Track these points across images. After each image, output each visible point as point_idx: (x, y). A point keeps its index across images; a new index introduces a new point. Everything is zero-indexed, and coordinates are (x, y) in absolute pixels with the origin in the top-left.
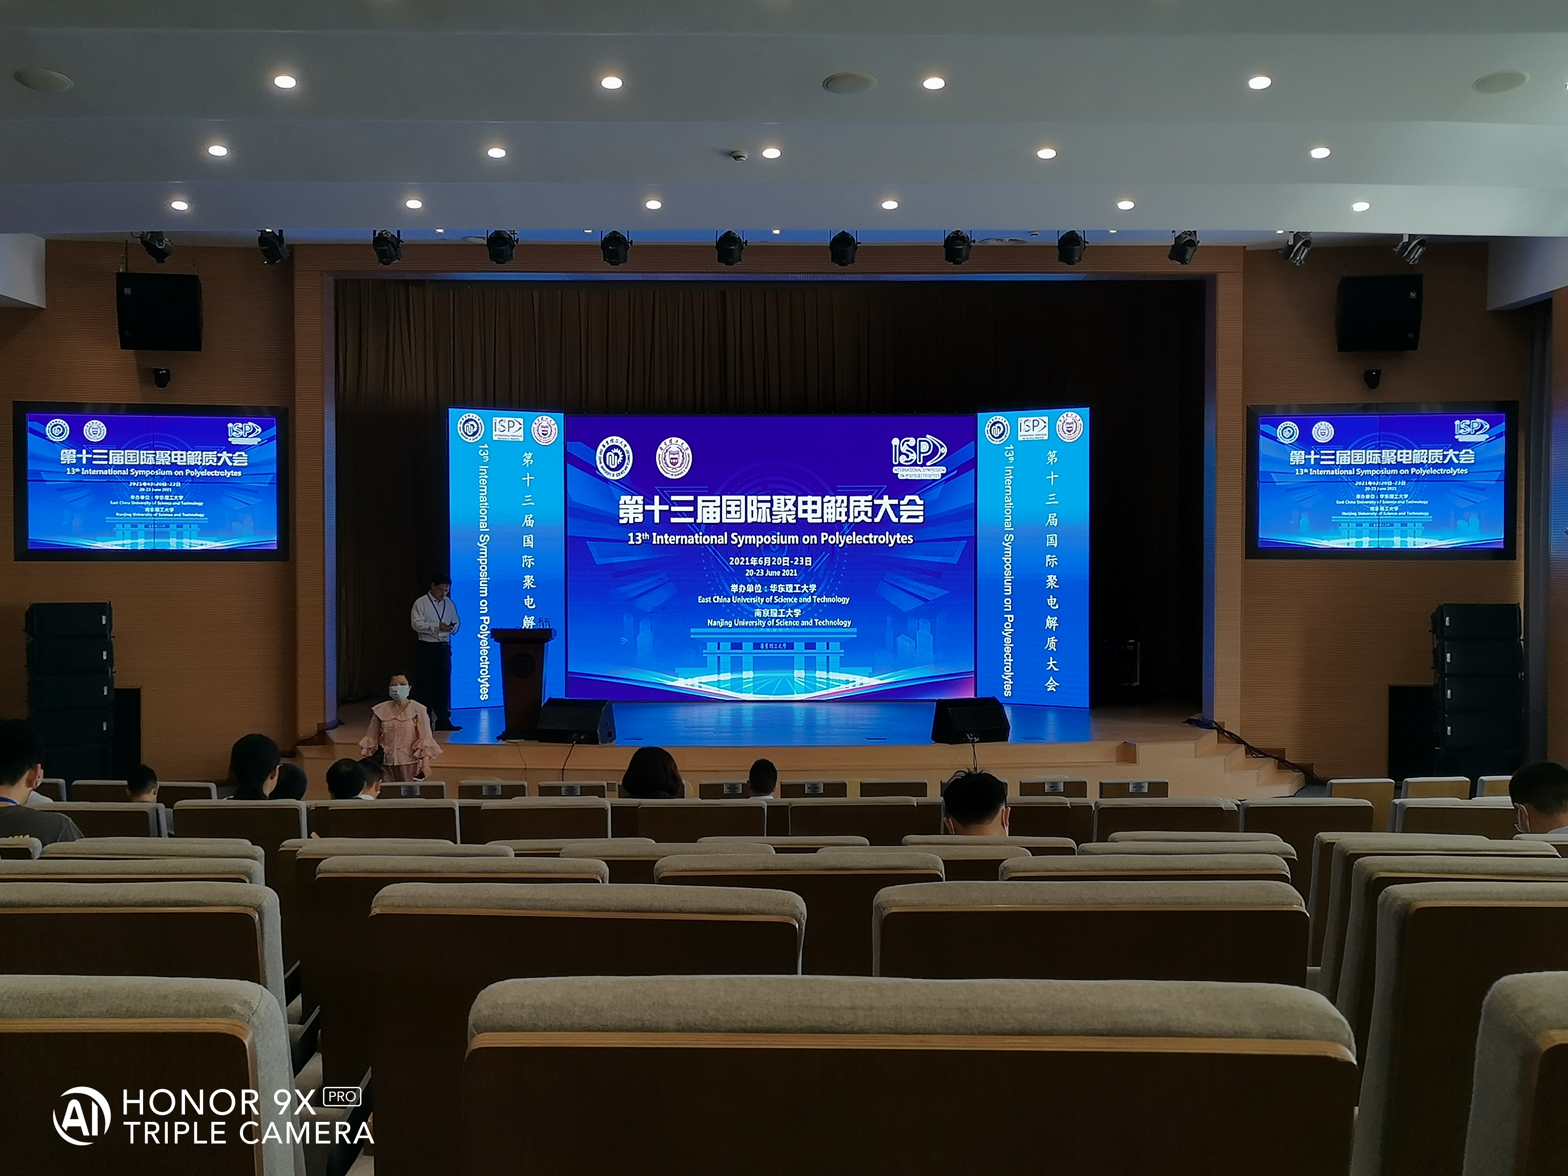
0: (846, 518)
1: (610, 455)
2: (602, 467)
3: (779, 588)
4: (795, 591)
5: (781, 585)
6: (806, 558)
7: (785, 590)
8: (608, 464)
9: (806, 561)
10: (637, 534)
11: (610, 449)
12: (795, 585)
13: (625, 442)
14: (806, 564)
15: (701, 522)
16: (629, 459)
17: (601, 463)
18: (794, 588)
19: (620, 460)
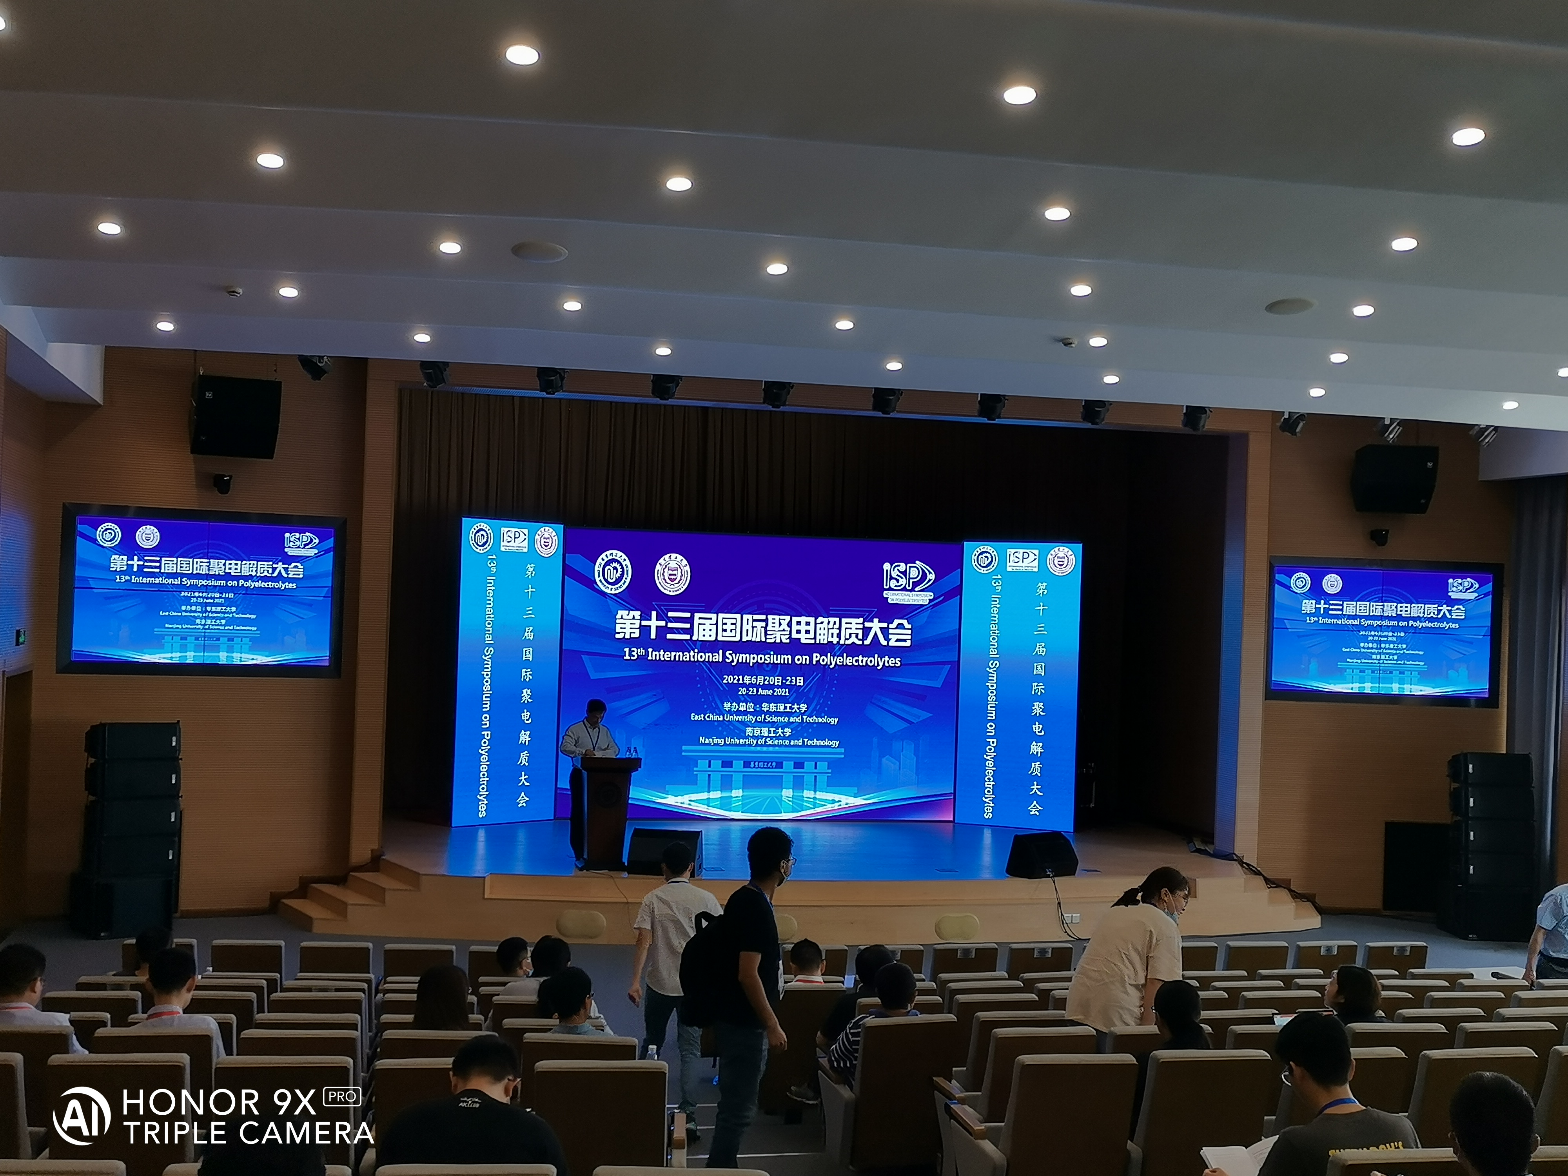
0: (838, 640)
1: (610, 569)
2: (600, 581)
3: (771, 707)
4: (786, 710)
5: (773, 704)
6: (798, 678)
7: (777, 709)
8: (606, 577)
9: (798, 681)
10: (632, 649)
11: (608, 563)
12: (786, 705)
13: (624, 556)
14: (798, 684)
15: (696, 639)
16: (627, 574)
17: (599, 576)
18: (785, 708)
19: (618, 575)
